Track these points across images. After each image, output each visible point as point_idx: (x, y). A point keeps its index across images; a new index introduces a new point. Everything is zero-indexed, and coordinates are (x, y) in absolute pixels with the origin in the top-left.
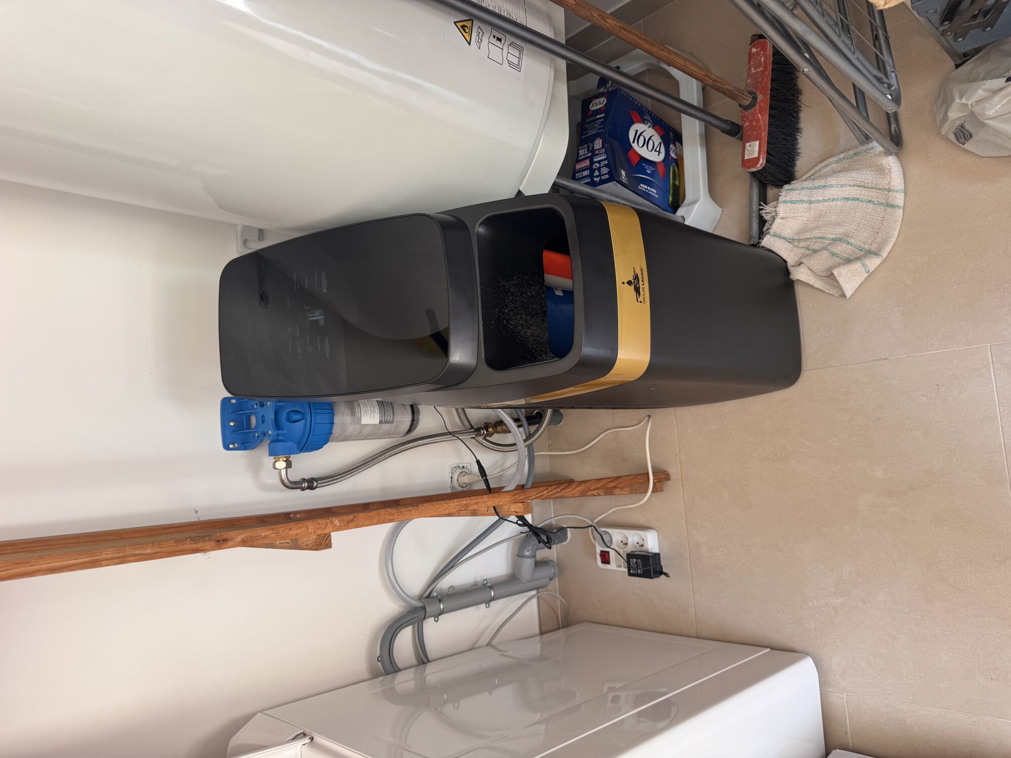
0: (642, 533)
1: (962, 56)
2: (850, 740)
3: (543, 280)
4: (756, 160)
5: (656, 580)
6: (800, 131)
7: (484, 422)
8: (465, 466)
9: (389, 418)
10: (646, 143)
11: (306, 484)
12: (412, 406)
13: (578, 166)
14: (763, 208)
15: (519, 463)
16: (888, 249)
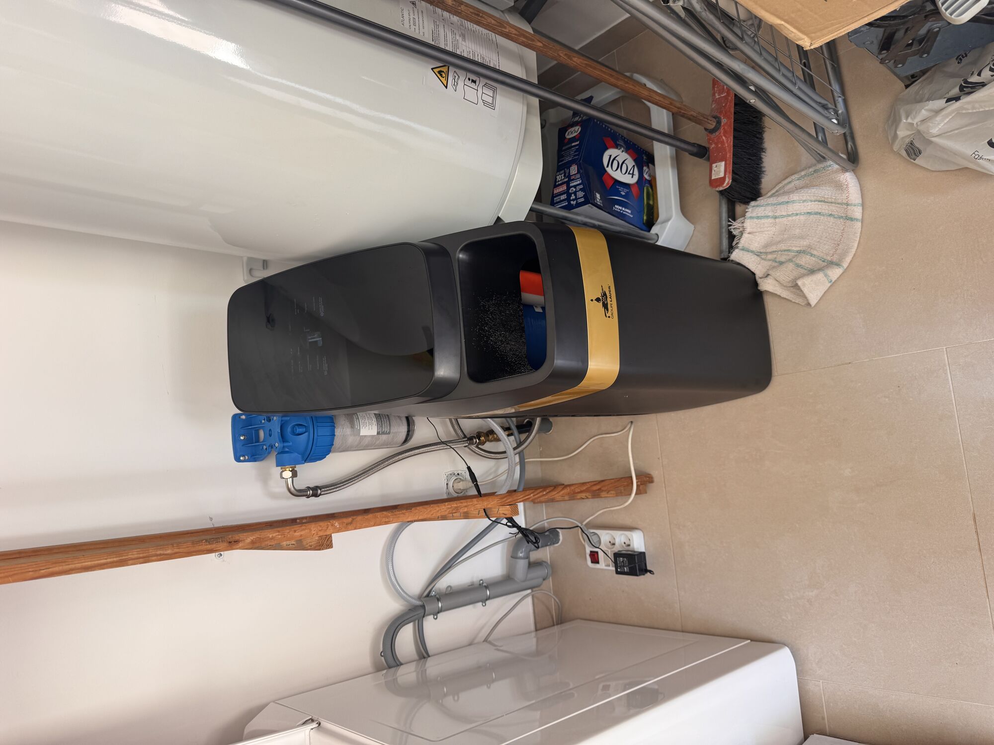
0: (627, 533)
1: (910, 78)
2: (827, 727)
3: (521, 299)
4: (723, 179)
5: (642, 577)
6: (764, 150)
7: (476, 432)
8: (460, 472)
9: (386, 430)
10: (620, 167)
11: (311, 492)
12: (407, 418)
13: (557, 191)
14: (731, 224)
15: (510, 471)
16: (848, 259)
